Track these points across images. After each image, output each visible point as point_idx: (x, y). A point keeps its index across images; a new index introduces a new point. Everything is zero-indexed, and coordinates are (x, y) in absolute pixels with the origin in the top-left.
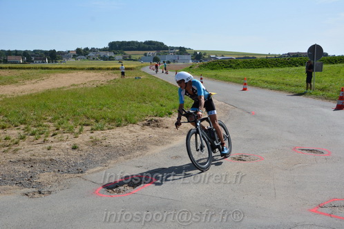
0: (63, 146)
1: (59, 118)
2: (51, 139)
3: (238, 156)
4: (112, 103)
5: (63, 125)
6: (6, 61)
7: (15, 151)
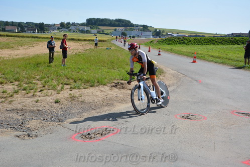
0: (48, 100)
1: (45, 78)
2: (39, 94)
3: (186, 115)
4: (87, 68)
5: (48, 84)
6: (4, 30)
7: (10, 102)
